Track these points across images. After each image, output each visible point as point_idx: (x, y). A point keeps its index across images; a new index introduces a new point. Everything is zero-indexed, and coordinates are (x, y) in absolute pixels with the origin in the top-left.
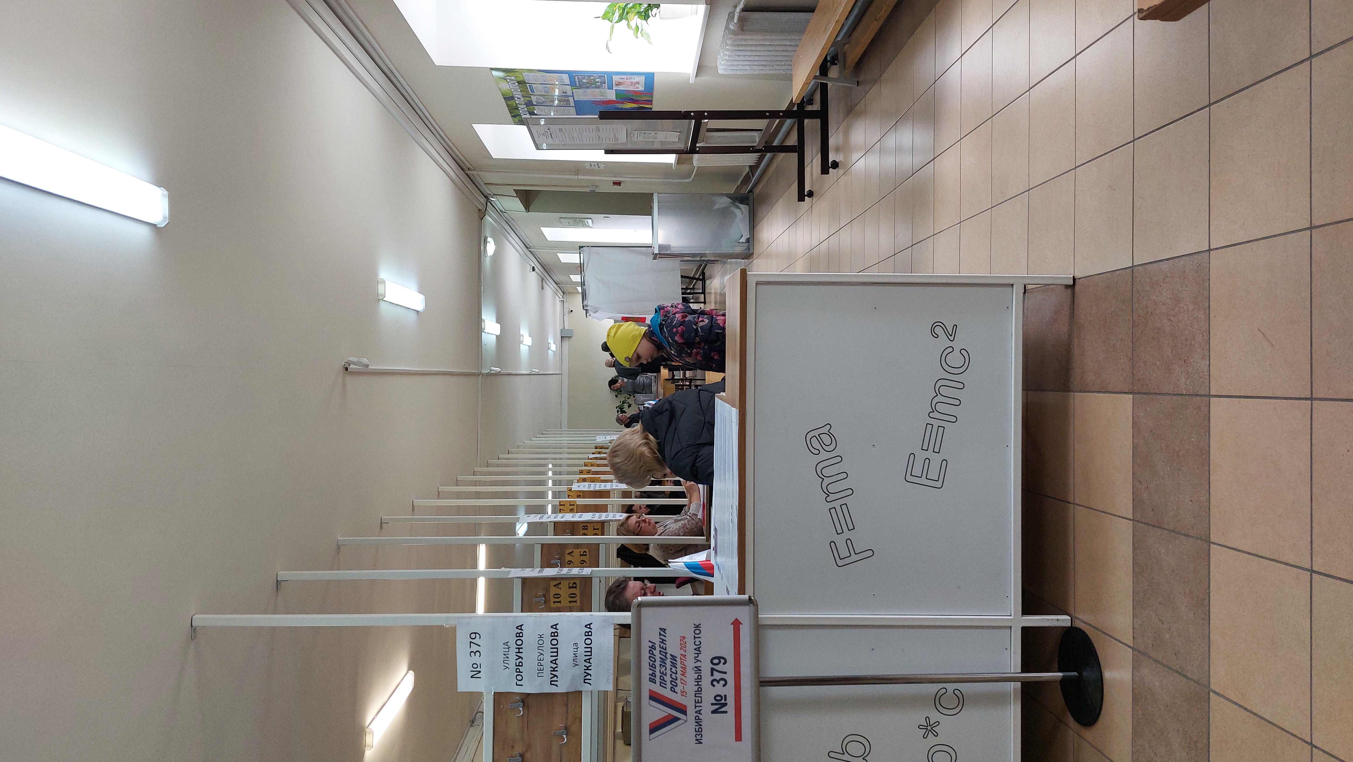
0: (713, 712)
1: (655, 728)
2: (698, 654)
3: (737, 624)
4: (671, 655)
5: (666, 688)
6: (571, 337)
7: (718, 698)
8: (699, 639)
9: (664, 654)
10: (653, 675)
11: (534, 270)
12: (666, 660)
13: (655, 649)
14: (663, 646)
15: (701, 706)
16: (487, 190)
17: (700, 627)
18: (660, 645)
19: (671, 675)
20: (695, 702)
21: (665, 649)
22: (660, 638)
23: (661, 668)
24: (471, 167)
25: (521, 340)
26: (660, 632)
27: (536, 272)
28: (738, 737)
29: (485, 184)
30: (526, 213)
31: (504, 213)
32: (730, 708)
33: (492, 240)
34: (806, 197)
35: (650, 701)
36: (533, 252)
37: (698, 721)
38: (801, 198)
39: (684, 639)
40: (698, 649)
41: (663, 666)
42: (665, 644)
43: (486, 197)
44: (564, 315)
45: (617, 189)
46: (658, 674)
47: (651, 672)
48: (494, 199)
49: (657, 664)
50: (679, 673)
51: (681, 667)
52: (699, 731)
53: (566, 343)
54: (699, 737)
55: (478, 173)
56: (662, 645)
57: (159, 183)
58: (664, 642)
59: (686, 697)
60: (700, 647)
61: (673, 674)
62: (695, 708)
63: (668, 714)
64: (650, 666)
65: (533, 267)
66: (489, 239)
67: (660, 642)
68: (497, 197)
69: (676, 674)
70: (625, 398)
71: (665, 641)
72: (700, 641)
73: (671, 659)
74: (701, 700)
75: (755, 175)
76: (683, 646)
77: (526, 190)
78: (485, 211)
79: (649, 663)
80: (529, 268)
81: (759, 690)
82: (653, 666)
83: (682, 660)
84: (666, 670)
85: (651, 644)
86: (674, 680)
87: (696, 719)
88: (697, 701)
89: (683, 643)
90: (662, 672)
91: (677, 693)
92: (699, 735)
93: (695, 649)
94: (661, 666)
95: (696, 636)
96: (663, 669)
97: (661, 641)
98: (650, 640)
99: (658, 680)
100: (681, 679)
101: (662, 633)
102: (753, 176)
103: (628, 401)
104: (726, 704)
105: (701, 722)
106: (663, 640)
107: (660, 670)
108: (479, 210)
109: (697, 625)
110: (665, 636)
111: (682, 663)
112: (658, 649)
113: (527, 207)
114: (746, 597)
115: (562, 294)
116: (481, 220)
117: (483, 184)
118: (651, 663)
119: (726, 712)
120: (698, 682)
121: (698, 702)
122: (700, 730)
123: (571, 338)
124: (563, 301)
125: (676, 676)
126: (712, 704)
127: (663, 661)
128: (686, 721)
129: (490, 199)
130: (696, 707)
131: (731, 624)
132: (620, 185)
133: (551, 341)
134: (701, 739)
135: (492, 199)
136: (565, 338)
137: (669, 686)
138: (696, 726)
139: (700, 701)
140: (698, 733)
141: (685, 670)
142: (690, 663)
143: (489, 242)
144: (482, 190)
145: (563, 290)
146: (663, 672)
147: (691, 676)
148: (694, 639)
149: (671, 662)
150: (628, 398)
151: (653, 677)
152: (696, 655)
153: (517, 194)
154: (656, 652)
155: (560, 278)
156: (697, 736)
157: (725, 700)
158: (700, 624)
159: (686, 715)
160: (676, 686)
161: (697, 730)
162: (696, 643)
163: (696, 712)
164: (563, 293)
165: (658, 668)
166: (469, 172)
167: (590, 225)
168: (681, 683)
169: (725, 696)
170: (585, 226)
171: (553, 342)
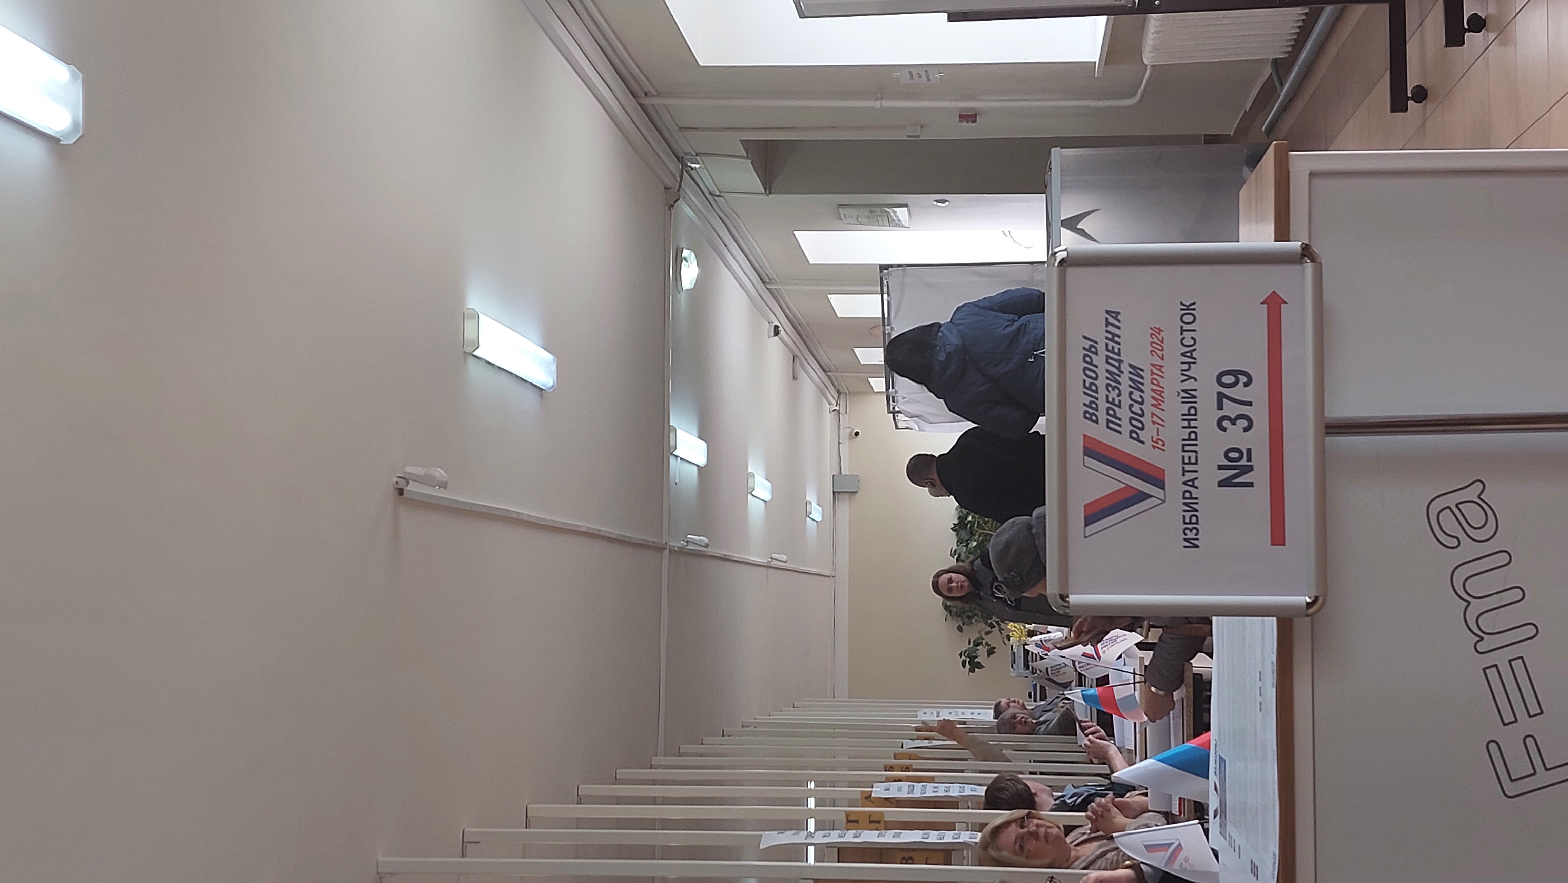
0: (1221, 484)
1: (1095, 513)
2: (1189, 363)
3: (1274, 303)
4: (1130, 365)
5: (1120, 433)
6: (855, 493)
7: (1235, 455)
8: (1192, 334)
9: (1116, 364)
10: (1092, 405)
11: (777, 333)
12: (1120, 376)
13: (1096, 353)
14: (1113, 347)
15: (1196, 471)
16: (684, 144)
17: (1194, 309)
18: (1107, 345)
19: (1131, 406)
20: (1184, 463)
21: (1119, 354)
22: (1107, 331)
23: (1109, 392)
24: (651, 89)
25: (750, 484)
26: (1107, 319)
27: (781, 339)
28: (1278, 537)
29: (680, 128)
30: (765, 197)
31: (716, 198)
32: (1260, 474)
33: (693, 254)
34: (1410, 103)
35: (1086, 458)
36: (776, 293)
37: (1190, 503)
38: (1398, 104)
39: (1159, 334)
40: (1189, 356)
41: (1114, 388)
42: (1119, 344)
43: (680, 160)
44: (839, 443)
45: (967, 131)
46: (1103, 405)
47: (1088, 400)
48: (697, 166)
49: (1101, 383)
50: (1148, 401)
51: (1153, 390)
52: (1191, 524)
53: (844, 507)
54: (1191, 535)
55: (668, 102)
56: (1111, 344)
57: (65, 57)
58: (1116, 339)
59: (1164, 450)
60: (1195, 350)
61: (1135, 404)
62: (1184, 475)
63: (1125, 485)
64: (1085, 387)
65: (776, 327)
66: (686, 253)
67: (1107, 338)
68: (704, 158)
69: (1142, 403)
70: (980, 632)
71: (1119, 337)
72: (1192, 338)
73: (1130, 373)
74: (1196, 457)
75: (1286, 83)
76: (1157, 345)
77: (766, 141)
78: (679, 190)
79: (1084, 381)
80: (769, 329)
81: (1323, 441)
82: (1091, 389)
83: (1155, 376)
84: (1119, 395)
85: (1087, 344)
86: (1137, 418)
87: (1184, 498)
88: (1186, 461)
89: (1156, 340)
90: (1110, 400)
91: (1143, 443)
92: (1191, 530)
93: (1183, 354)
94: (1110, 389)
95: (1186, 327)
96: (1114, 394)
97: (1110, 336)
98: (1084, 334)
99: (1102, 415)
100: (1153, 414)
101: (1111, 320)
102: (1282, 85)
103: (987, 639)
104: (1250, 469)
105: (1196, 503)
106: (1114, 335)
107: (1107, 396)
108: (665, 188)
109: (1188, 304)
110: (1119, 328)
111: (1155, 382)
112: (1102, 352)
113: (769, 185)
114: (1295, 245)
115: (836, 395)
116: (670, 209)
117: (676, 128)
118: (1088, 381)
119: (1251, 485)
120: (1189, 420)
121: (1189, 463)
122: (1194, 520)
123: (857, 495)
124: (839, 412)
125: (1141, 409)
126: (1221, 467)
127: (1114, 378)
128: (1164, 501)
129: (689, 164)
130: (1184, 472)
131: (1262, 303)
132: (975, 121)
133: (811, 497)
134: (1197, 539)
135: (693, 166)
136: (841, 496)
137: (1126, 428)
138: (1185, 511)
139: (1193, 461)
140: (1190, 526)
141: (1160, 395)
142: (1172, 382)
143: (685, 259)
144: (674, 145)
145: (837, 386)
146: (1113, 399)
147: (1174, 408)
148: (1182, 334)
149: (1130, 379)
150: (988, 633)
151: (1091, 411)
152: (1186, 367)
153: (747, 153)
154: (1099, 360)
155: (833, 357)
156: (1187, 532)
157: (1249, 460)
158: (1194, 304)
159: (1163, 489)
160: (1142, 429)
161: (1187, 520)
162: (1185, 342)
163: (1185, 483)
164: (839, 393)
165: (1102, 392)
166: (646, 101)
167: (903, 223)
168: (1154, 422)
169: (1249, 451)
170: (894, 223)
171: (816, 502)
